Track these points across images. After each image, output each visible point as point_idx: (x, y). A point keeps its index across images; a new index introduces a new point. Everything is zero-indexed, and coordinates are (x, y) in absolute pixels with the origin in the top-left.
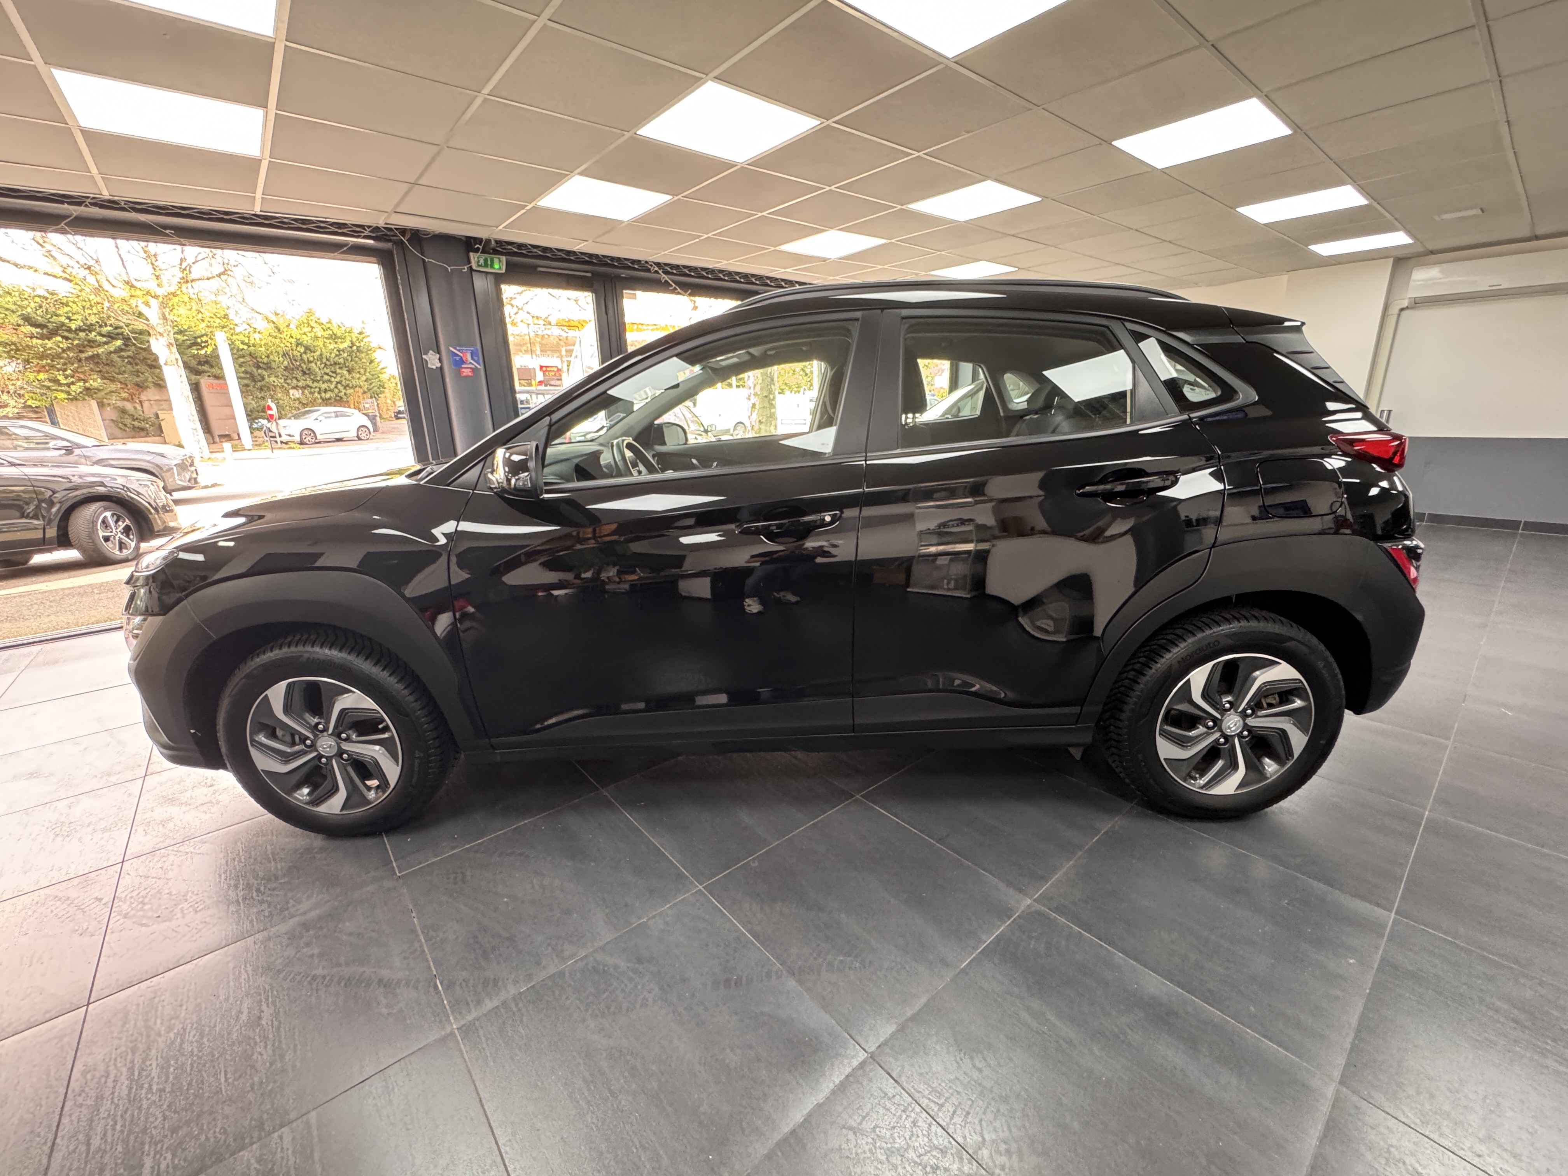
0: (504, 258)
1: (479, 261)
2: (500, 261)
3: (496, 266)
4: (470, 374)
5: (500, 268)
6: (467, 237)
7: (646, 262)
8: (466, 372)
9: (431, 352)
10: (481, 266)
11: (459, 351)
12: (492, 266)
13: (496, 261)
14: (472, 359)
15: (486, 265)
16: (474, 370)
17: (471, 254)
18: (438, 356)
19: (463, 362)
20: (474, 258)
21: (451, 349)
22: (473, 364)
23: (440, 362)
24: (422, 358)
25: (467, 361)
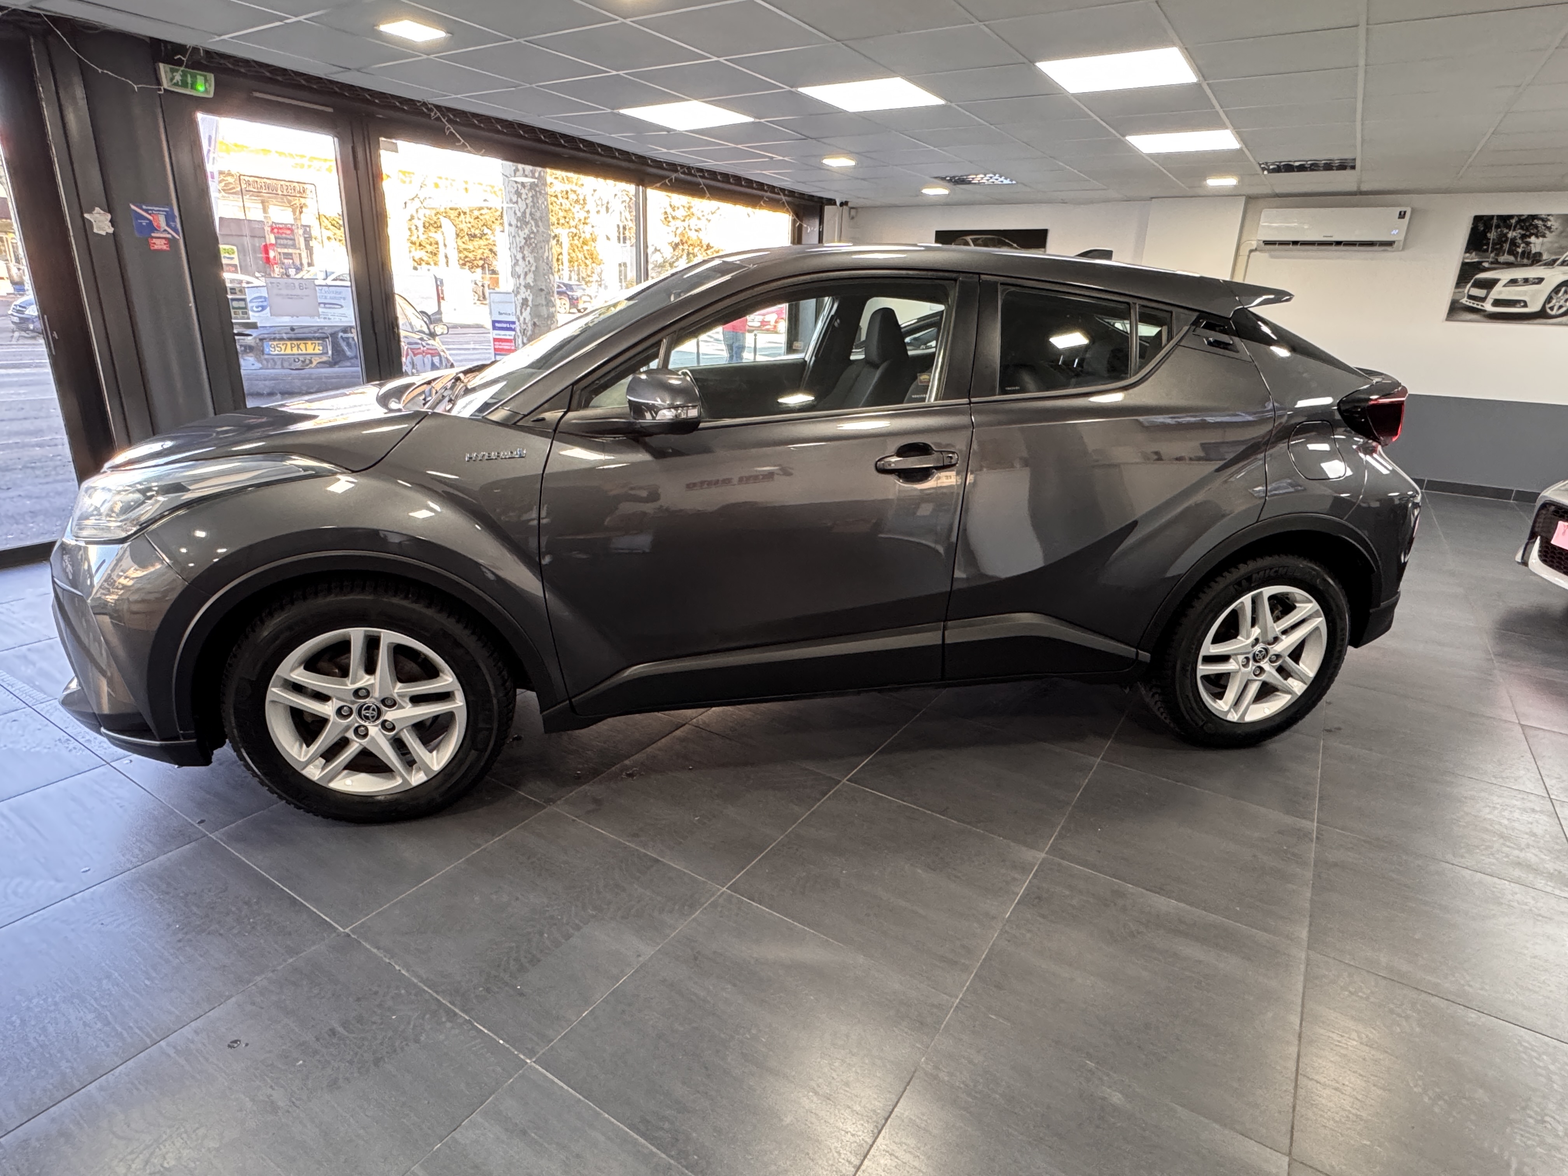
0: (211, 77)
1: (173, 78)
2: (206, 80)
3: (201, 87)
4: (165, 247)
5: (206, 91)
6: (151, 38)
7: (425, 104)
8: (160, 244)
9: (97, 209)
10: (176, 84)
11: (146, 211)
12: (193, 87)
13: (200, 80)
14: (168, 225)
15: (184, 84)
16: (172, 242)
17: (161, 65)
18: (109, 216)
19: (154, 229)
20: (166, 72)
21: (133, 207)
22: (169, 233)
23: (113, 226)
24: (83, 218)
25: (160, 227)
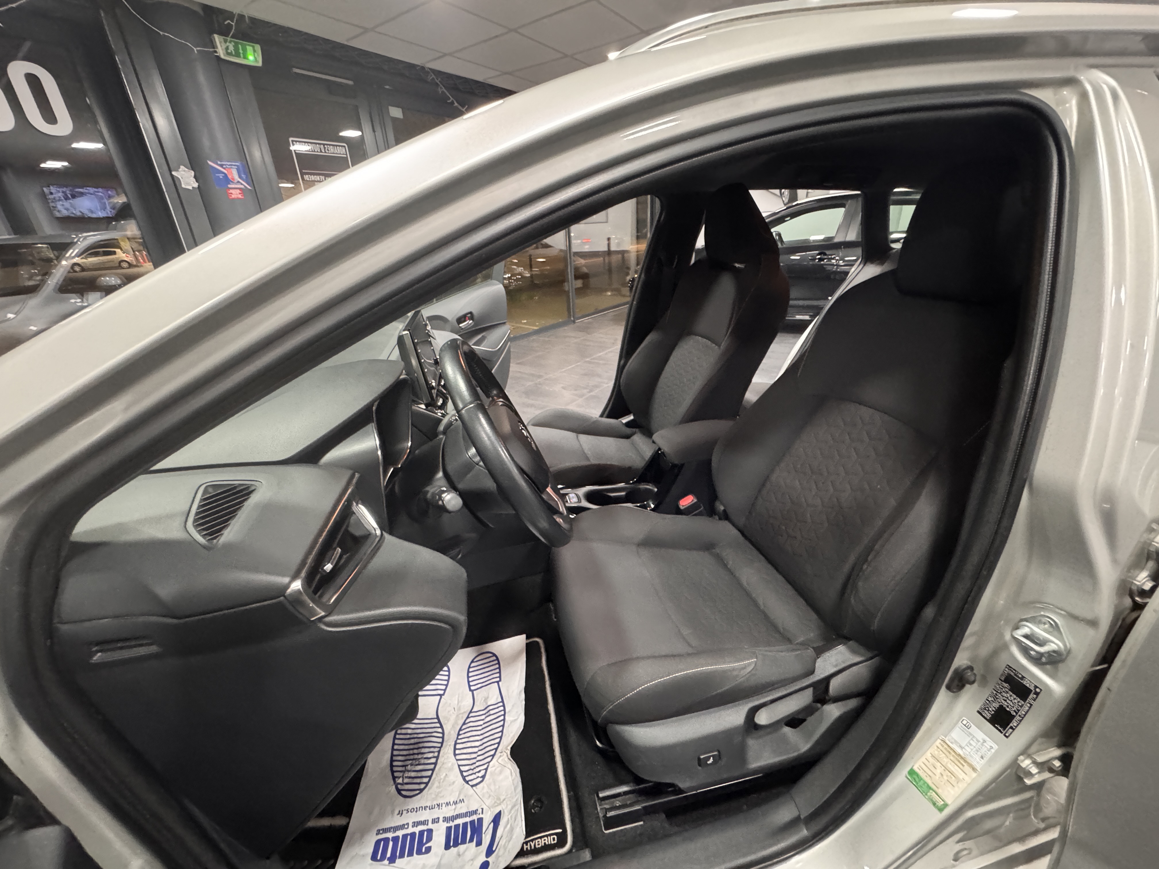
0: (258, 47)
1: (227, 48)
2: (254, 51)
3: (251, 57)
4: (240, 196)
5: (256, 60)
7: (422, 68)
8: (236, 194)
9: (182, 167)
10: (231, 54)
11: (221, 166)
12: (245, 57)
13: (249, 49)
14: (240, 177)
15: (237, 55)
16: (244, 191)
17: (216, 36)
18: (193, 173)
19: (230, 181)
20: (220, 43)
21: (210, 163)
22: (242, 184)
23: (197, 181)
24: (172, 176)
25: (233, 179)
